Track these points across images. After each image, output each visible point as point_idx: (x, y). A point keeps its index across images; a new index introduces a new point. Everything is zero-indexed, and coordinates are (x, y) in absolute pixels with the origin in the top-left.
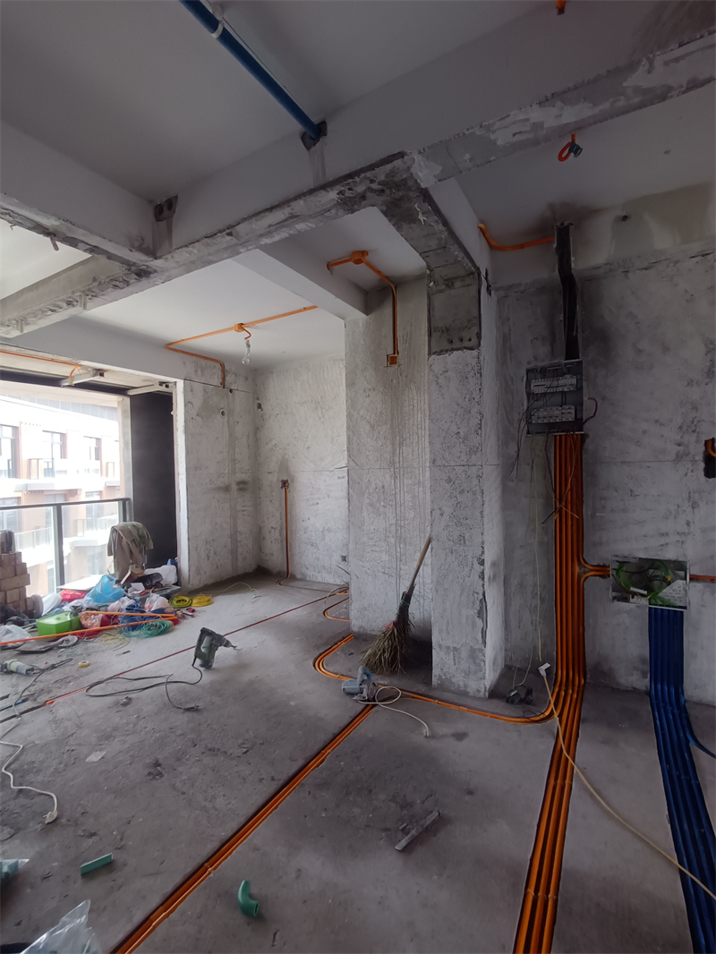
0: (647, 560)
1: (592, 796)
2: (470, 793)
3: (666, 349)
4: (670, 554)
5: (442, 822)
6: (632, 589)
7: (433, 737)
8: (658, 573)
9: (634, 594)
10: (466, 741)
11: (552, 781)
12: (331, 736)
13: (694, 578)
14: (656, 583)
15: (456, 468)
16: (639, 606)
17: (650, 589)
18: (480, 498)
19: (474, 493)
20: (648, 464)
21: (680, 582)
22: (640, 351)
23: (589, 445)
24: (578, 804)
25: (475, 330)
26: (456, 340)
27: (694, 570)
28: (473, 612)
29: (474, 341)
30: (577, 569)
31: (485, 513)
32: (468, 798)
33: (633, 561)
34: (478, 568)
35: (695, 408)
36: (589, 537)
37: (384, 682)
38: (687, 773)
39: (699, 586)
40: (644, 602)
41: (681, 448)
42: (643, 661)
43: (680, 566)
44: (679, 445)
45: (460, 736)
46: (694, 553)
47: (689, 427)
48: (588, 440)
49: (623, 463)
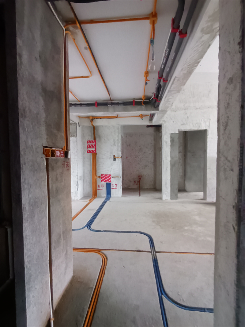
3: (108, 140)
4: (109, 174)
20: (106, 159)
21: (112, 178)
22: (105, 140)
23: (97, 155)
25: (76, 134)
26: (72, 135)
29: (76, 135)
30: (96, 177)
35: (112, 150)
36: (98, 171)
41: (110, 156)
42: (105, 192)
46: (112, 173)
47: (111, 153)
48: (97, 154)
49: (103, 158)
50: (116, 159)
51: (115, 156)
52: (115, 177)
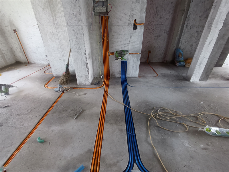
0: (121, 50)
1: (111, 98)
2: (88, 104)
4: (126, 49)
5: (83, 111)
6: (119, 57)
7: (79, 96)
8: (123, 53)
9: (119, 58)
10: (87, 94)
11: (104, 97)
12: (54, 102)
13: (130, 54)
14: (123, 55)
15: (75, 26)
16: (120, 60)
17: (122, 57)
18: (83, 36)
19: (81, 35)
20: (123, 26)
21: (127, 55)
23: (110, 20)
24: (109, 100)
27: (130, 52)
28: (85, 67)
30: (108, 53)
31: (85, 40)
32: (88, 105)
33: (119, 51)
34: (85, 56)
35: (133, 10)
36: (110, 46)
37: (65, 87)
38: (126, 90)
39: (130, 55)
40: (121, 60)
41: (129, 22)
42: (120, 72)
43: (127, 51)
44: (129, 21)
45: (85, 94)
46: (129, 48)
47: (131, 16)
48: (109, 18)
49: (117, 25)
50: (138, 27)
51: (137, 21)
52: (133, 54)
